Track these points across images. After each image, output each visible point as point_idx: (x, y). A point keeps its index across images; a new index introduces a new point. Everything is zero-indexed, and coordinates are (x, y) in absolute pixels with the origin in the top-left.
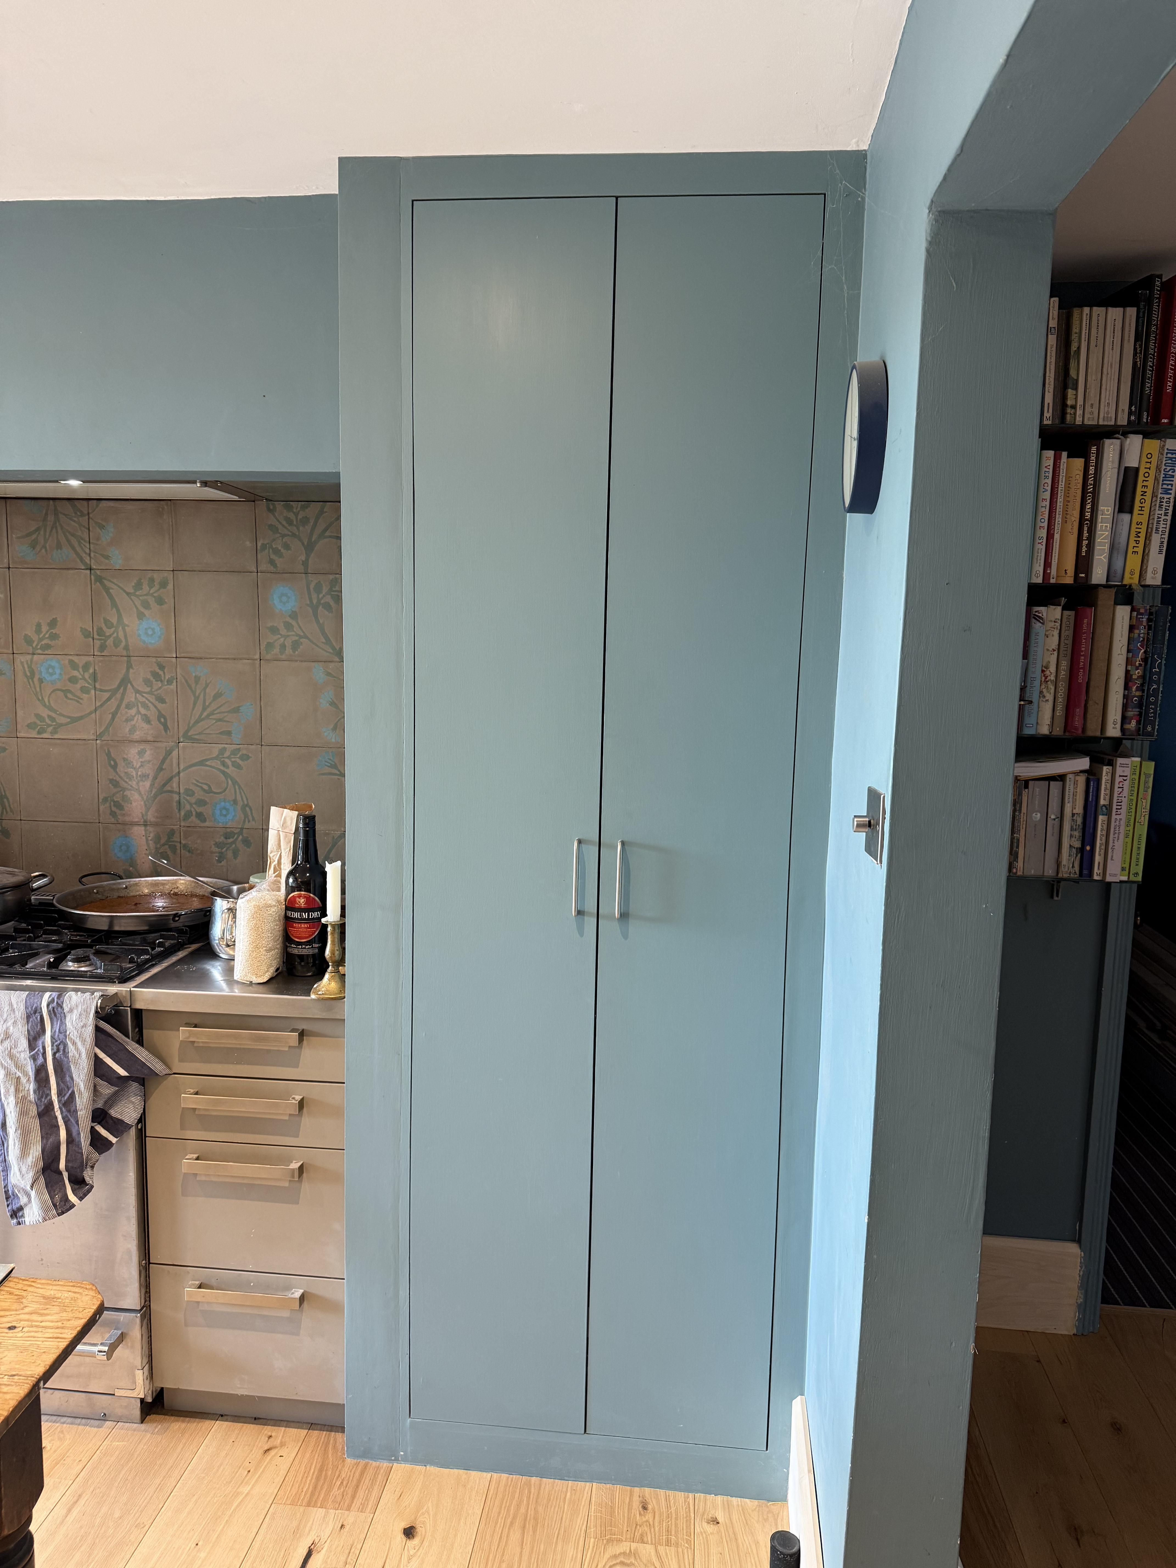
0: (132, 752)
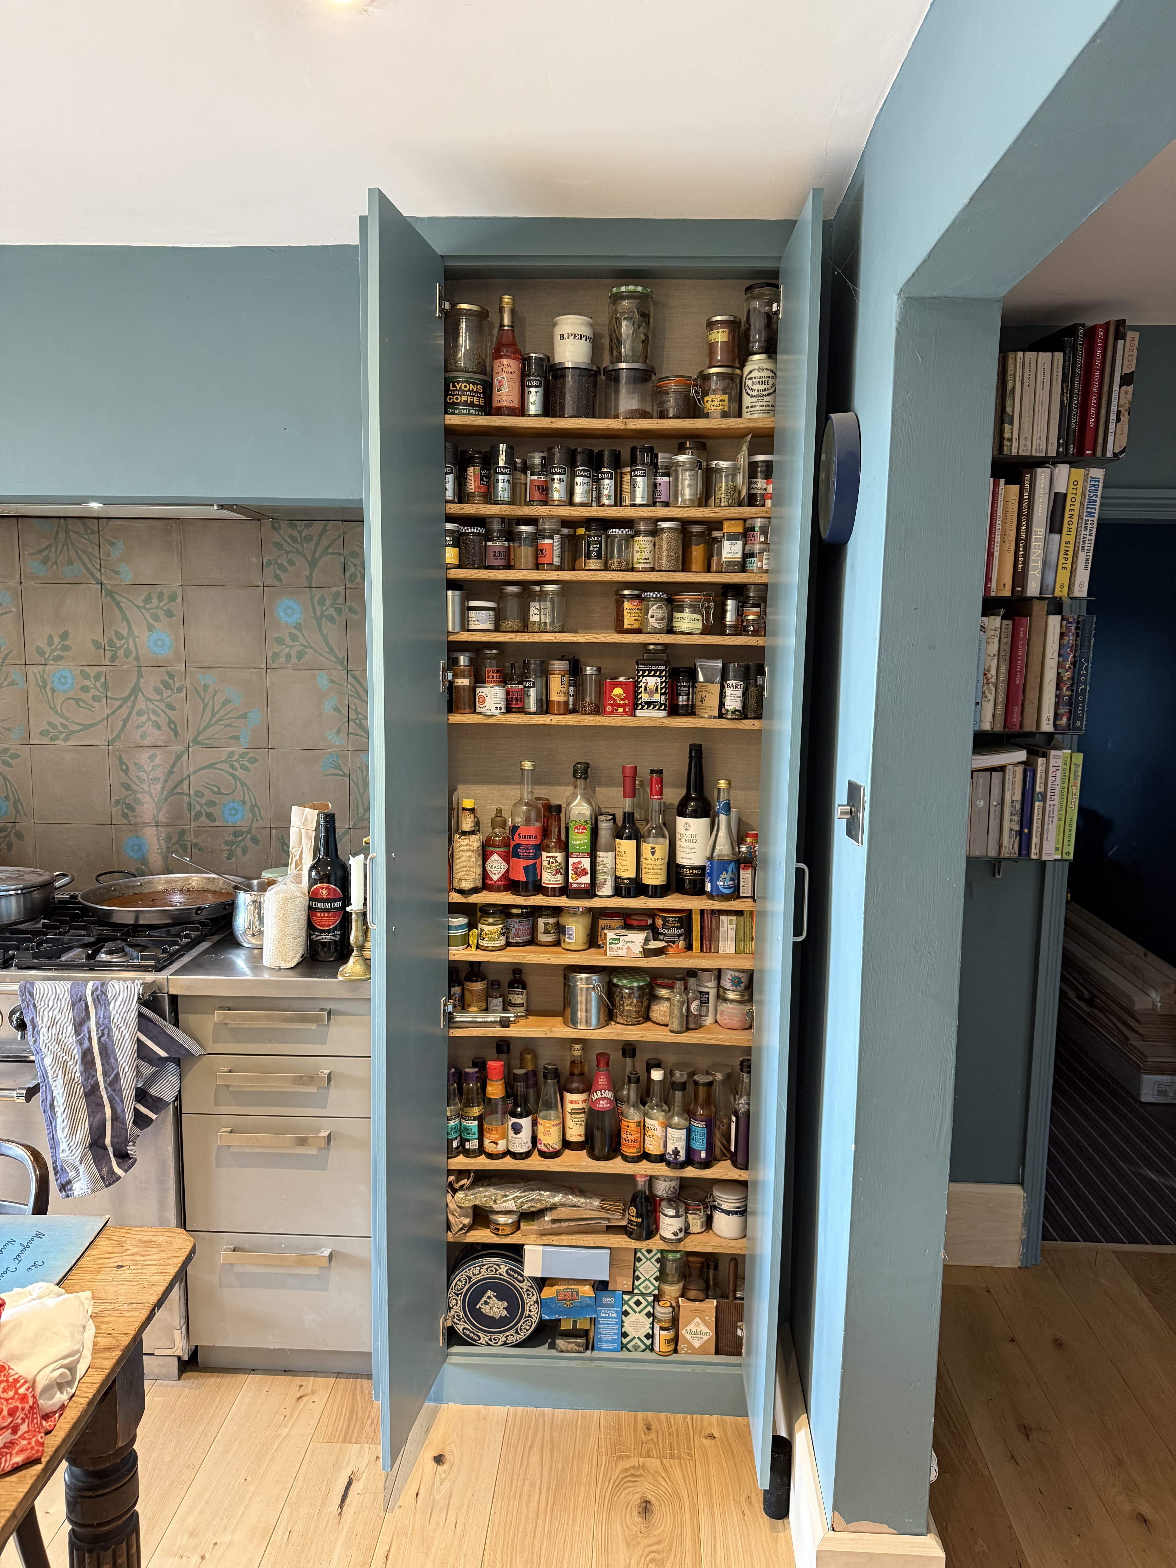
0: (143, 757)
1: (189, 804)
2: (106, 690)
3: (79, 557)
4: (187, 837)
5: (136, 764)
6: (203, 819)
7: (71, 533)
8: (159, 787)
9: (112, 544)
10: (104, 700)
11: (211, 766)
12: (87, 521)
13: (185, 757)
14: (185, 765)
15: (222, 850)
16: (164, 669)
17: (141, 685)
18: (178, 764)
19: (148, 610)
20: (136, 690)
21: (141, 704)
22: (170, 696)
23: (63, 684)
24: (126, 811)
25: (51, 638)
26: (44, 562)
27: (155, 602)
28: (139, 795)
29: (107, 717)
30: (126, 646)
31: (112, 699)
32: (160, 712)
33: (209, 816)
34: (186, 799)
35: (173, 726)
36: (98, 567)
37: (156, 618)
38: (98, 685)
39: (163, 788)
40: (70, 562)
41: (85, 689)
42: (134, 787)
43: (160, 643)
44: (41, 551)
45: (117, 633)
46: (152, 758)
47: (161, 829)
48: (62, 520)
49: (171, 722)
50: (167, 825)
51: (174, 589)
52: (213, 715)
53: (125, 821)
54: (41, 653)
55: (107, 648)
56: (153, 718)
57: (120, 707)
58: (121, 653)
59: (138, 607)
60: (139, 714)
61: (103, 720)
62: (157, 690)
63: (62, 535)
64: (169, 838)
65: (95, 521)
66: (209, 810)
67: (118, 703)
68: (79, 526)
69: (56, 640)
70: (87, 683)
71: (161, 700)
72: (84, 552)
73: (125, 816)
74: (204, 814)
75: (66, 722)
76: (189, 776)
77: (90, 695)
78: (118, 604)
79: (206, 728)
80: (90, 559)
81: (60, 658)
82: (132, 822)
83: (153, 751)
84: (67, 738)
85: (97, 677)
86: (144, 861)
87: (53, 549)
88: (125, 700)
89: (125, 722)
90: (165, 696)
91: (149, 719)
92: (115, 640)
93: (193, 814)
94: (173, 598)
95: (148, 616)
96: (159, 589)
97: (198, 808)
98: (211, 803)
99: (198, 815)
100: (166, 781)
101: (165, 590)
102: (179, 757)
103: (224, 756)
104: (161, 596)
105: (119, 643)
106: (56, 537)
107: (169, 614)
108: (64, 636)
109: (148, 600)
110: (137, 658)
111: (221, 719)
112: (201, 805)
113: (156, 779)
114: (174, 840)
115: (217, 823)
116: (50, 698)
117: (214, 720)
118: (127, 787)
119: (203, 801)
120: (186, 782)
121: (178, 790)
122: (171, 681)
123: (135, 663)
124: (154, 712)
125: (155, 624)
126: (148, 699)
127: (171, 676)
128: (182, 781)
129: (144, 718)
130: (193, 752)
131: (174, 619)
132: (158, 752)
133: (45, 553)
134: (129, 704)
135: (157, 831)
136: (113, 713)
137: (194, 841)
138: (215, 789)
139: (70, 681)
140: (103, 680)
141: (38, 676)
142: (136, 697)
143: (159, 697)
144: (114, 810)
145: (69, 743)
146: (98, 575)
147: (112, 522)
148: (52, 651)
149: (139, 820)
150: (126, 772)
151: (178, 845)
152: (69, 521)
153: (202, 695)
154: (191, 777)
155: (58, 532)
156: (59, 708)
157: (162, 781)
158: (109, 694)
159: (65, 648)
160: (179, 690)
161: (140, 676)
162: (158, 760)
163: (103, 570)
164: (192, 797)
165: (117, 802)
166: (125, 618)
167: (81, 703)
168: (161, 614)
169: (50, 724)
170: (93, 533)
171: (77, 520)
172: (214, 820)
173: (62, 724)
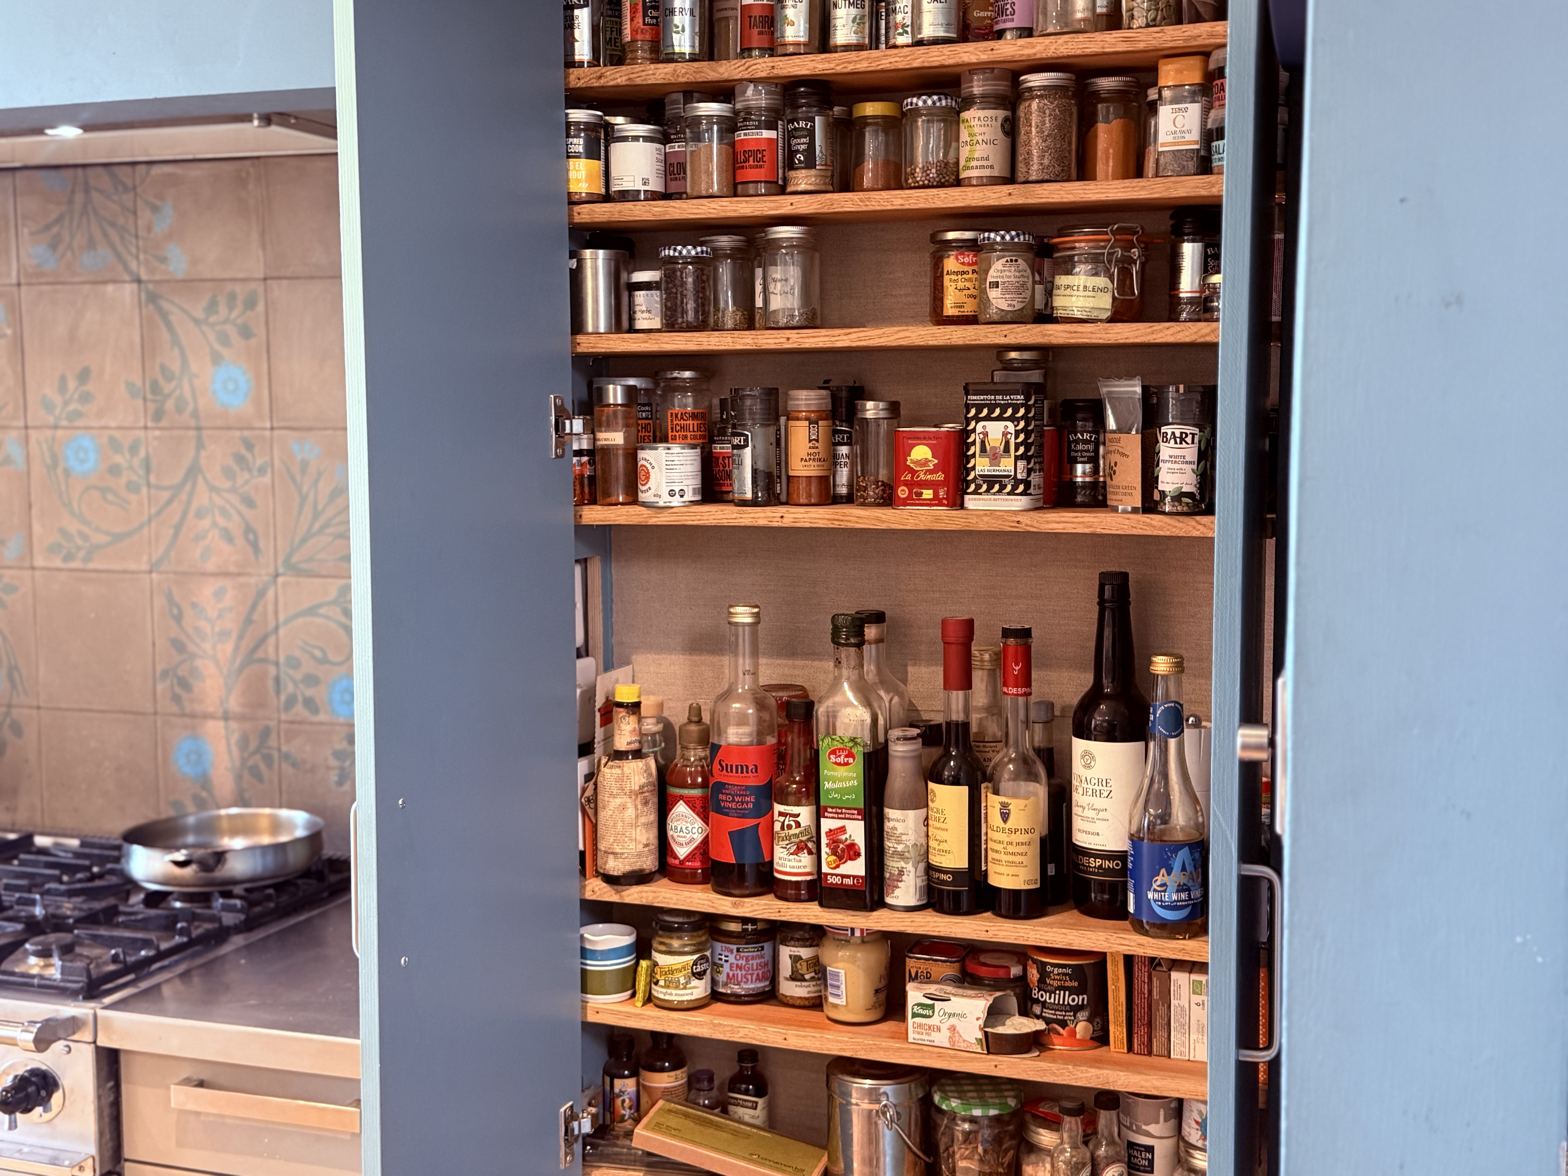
0: (206, 593)
1: (277, 680)
2: (148, 470)
3: (105, 234)
4: (272, 742)
5: (194, 605)
6: (299, 709)
7: (95, 195)
8: (229, 647)
9: (155, 209)
10: (144, 490)
11: (311, 611)
12: (116, 169)
13: (271, 594)
14: (270, 608)
15: (328, 768)
16: (237, 433)
17: (203, 462)
18: (260, 608)
19: (212, 325)
20: (194, 471)
21: (202, 498)
22: (247, 482)
23: (83, 461)
24: (178, 690)
25: (63, 380)
26: (54, 246)
27: (223, 309)
28: (198, 663)
29: (150, 521)
30: (178, 393)
31: (159, 488)
32: (232, 512)
33: (310, 704)
34: (272, 670)
35: (251, 537)
36: (134, 250)
37: (225, 340)
38: (136, 462)
39: (237, 649)
40: (91, 244)
41: (114, 470)
42: (191, 647)
43: (231, 386)
44: (48, 227)
45: (163, 368)
46: (219, 594)
47: (233, 725)
48: (80, 171)
49: (248, 529)
50: (241, 718)
51: (253, 285)
52: (316, 516)
53: (175, 709)
54: (49, 406)
55: (149, 396)
56: (221, 521)
57: (169, 502)
58: (170, 405)
59: (196, 321)
60: (199, 515)
61: (141, 527)
62: (228, 473)
63: (79, 198)
64: (244, 742)
65: (129, 169)
66: (309, 692)
67: (165, 495)
68: (102, 179)
69: (72, 384)
70: (119, 459)
71: (233, 490)
72: (113, 225)
73: (176, 698)
74: (300, 699)
75: (86, 530)
76: (277, 628)
77: (123, 480)
78: (165, 316)
79: (304, 540)
80: (122, 238)
81: (78, 414)
82: (187, 711)
83: (220, 583)
84: (88, 559)
85: (134, 449)
86: (205, 782)
87: (66, 223)
88: (177, 489)
89: (178, 528)
90: (240, 481)
91: (215, 524)
92: (161, 381)
93: (283, 697)
94: (250, 304)
95: (211, 336)
96: (229, 287)
97: (290, 688)
98: (312, 680)
99: (291, 702)
100: (241, 637)
101: (238, 288)
102: (261, 594)
103: (333, 594)
104: (232, 298)
105: (167, 388)
106: (70, 202)
107: (246, 332)
108: (84, 376)
109: (212, 308)
110: (195, 414)
111: (327, 525)
112: (295, 683)
113: (224, 634)
114: (253, 745)
115: (322, 717)
116: (63, 487)
117: (317, 526)
118: (179, 646)
119: (298, 675)
120: (272, 640)
121: (260, 654)
122: (248, 456)
123: (193, 423)
124: (224, 512)
125: (224, 351)
126: (213, 489)
127: (249, 446)
128: (263, 640)
129: (206, 523)
130: (285, 584)
131: (253, 341)
132: (228, 583)
133: (55, 230)
134: (184, 496)
135: (226, 728)
136: (159, 513)
137: (284, 749)
138: (318, 653)
139: (92, 456)
140: (142, 454)
141: (45, 447)
142: (194, 485)
143: (227, 485)
144: (160, 687)
145: (91, 566)
146: (133, 265)
147: (156, 170)
148: (66, 403)
149: (198, 708)
150: (179, 618)
151: (258, 757)
152: (90, 172)
153: (298, 477)
154: (282, 632)
155: (73, 192)
156: (75, 505)
157: (234, 636)
158: (153, 479)
159: (86, 398)
160: (262, 471)
161: (200, 445)
162: (228, 599)
163: (142, 256)
164: (283, 668)
165: (165, 674)
166: (176, 341)
167: (110, 497)
168: (231, 330)
169: (63, 532)
170: (126, 189)
171: (101, 170)
172: (316, 711)
173: (81, 534)
